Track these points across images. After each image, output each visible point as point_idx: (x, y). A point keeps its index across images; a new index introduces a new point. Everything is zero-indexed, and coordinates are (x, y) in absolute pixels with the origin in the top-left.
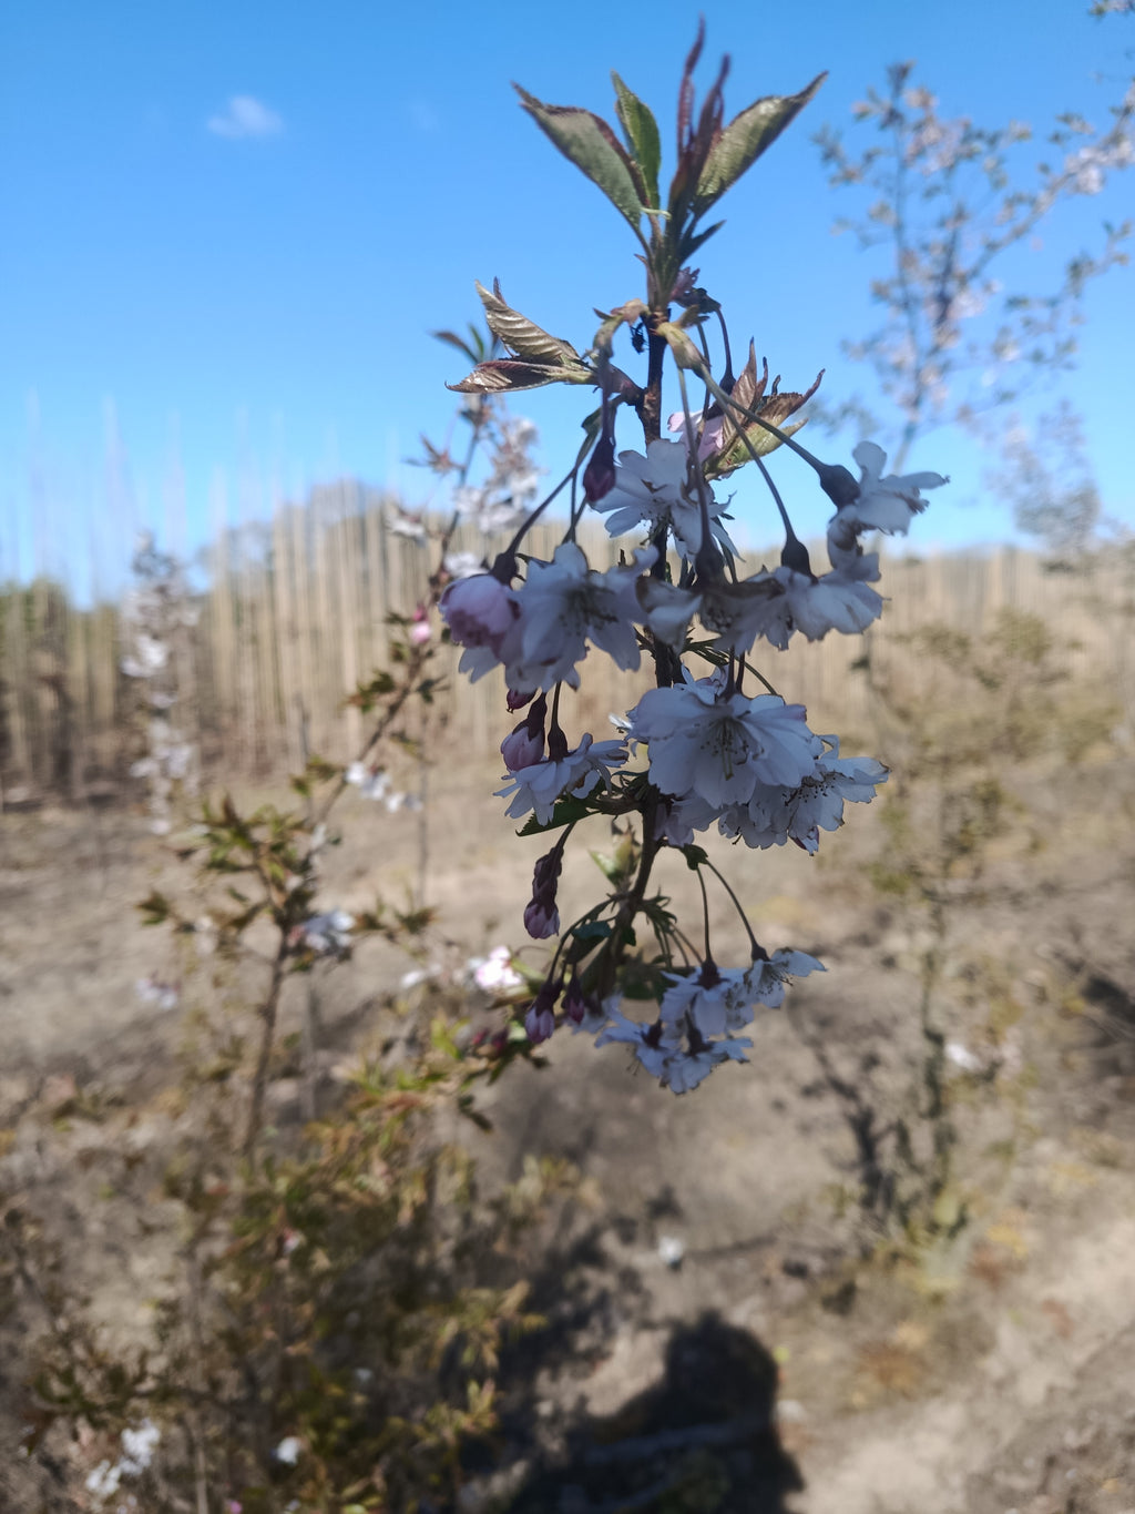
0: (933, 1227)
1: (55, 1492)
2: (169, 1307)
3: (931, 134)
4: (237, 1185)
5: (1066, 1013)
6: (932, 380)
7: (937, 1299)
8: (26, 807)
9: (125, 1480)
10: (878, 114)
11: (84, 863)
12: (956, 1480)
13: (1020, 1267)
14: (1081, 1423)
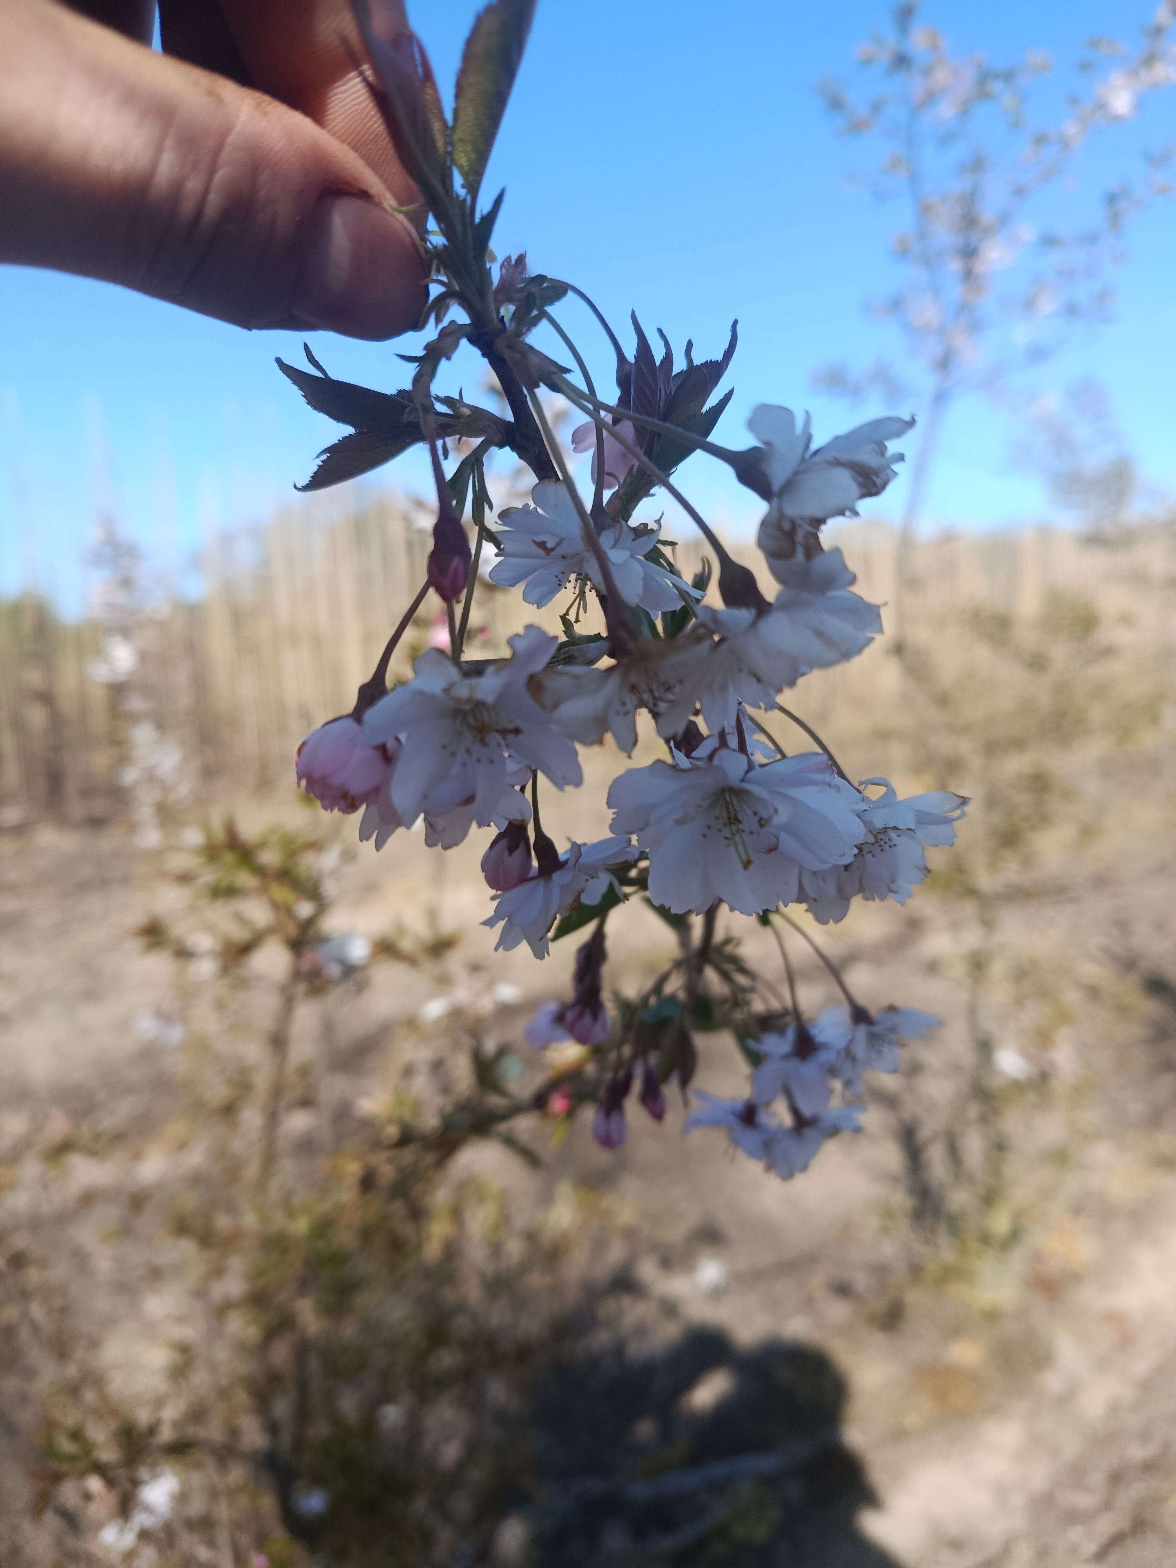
0: (986, 1239)
1: (71, 1543)
2: (184, 1349)
3: (941, 76)
4: (250, 1220)
5: (1122, 1010)
6: (960, 341)
7: (992, 1316)
8: (19, 830)
9: (144, 1535)
10: (884, 58)
11: (83, 887)
12: (1017, 1500)
13: (1076, 1277)
14: (1145, 1436)
